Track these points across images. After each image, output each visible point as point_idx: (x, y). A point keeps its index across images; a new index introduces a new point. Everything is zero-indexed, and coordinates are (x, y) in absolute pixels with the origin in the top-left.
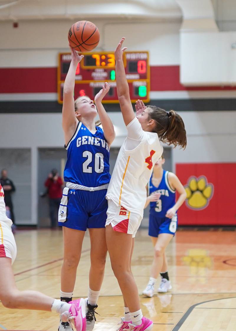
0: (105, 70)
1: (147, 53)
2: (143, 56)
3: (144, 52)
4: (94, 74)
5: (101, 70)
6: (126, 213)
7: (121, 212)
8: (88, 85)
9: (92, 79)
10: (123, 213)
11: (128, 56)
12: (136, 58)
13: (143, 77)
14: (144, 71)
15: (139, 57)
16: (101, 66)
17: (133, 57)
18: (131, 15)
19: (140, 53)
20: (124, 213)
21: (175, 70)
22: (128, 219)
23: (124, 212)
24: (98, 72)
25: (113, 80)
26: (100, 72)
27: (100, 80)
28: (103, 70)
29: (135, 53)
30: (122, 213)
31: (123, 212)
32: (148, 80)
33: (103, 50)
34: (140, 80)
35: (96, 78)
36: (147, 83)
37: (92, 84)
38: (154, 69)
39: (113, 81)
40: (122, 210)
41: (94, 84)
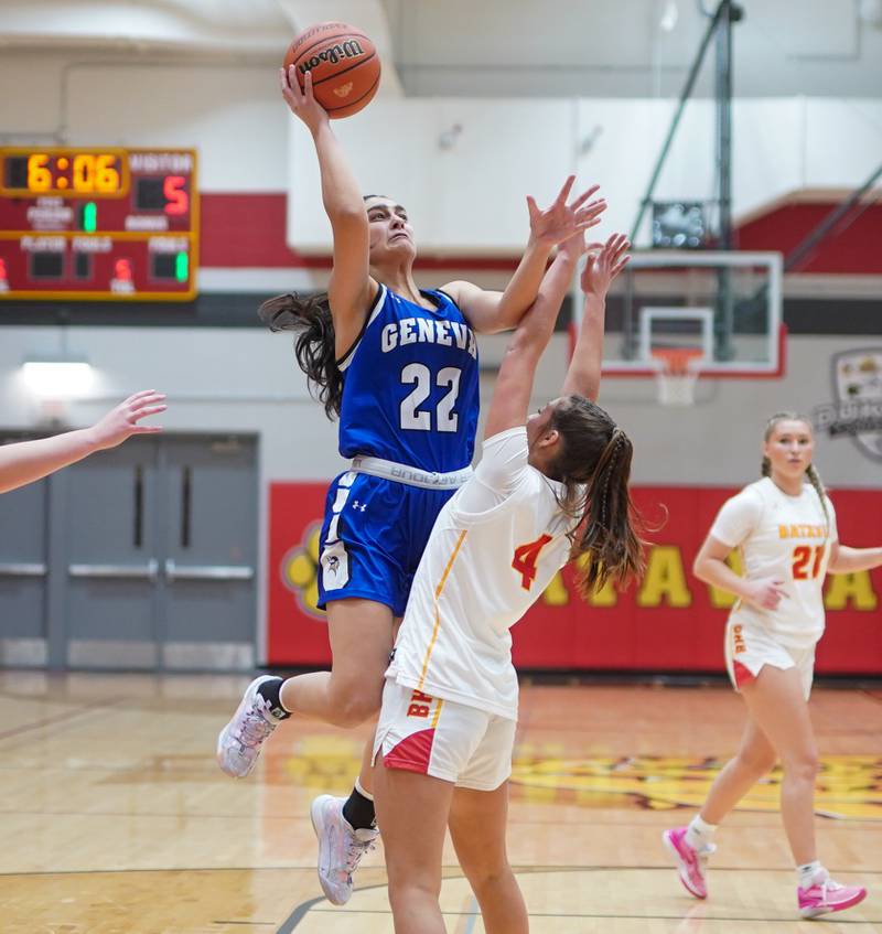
0: (67, 203)
1: (191, 153)
2: (181, 164)
3: (181, 153)
4: (33, 213)
5: (57, 202)
6: (427, 709)
7: (412, 707)
8: (17, 243)
9: (27, 226)
10: (419, 710)
11: (136, 163)
12: (159, 168)
13: (178, 225)
14: (180, 207)
15: (169, 166)
16: (55, 190)
17: (151, 165)
18: (143, 41)
19: (172, 152)
20: (422, 711)
21: (273, 207)
22: (433, 730)
23: (423, 707)
24: (48, 206)
25: (90, 232)
26: (53, 208)
27: (51, 232)
28: (61, 202)
29: (157, 152)
30: (415, 710)
31: (419, 708)
32: (194, 234)
33: (61, 141)
34: (170, 233)
35: (39, 226)
36: (190, 244)
37: (27, 242)
38: (212, 202)
39: (90, 235)
40: (416, 702)
41: (35, 241)
